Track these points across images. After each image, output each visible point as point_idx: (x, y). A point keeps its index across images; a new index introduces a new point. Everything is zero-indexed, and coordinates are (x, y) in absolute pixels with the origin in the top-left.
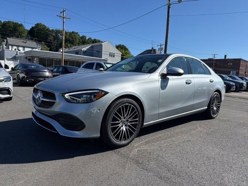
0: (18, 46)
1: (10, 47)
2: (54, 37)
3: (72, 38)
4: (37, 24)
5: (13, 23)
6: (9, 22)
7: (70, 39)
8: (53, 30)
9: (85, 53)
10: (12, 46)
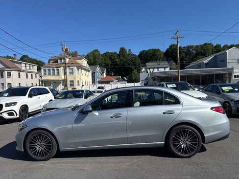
0: (153, 68)
1: (148, 70)
2: (185, 53)
3: (204, 50)
4: (171, 45)
5: (152, 50)
6: (143, 51)
7: (201, 52)
8: (184, 47)
9: (207, 65)
10: (150, 68)
